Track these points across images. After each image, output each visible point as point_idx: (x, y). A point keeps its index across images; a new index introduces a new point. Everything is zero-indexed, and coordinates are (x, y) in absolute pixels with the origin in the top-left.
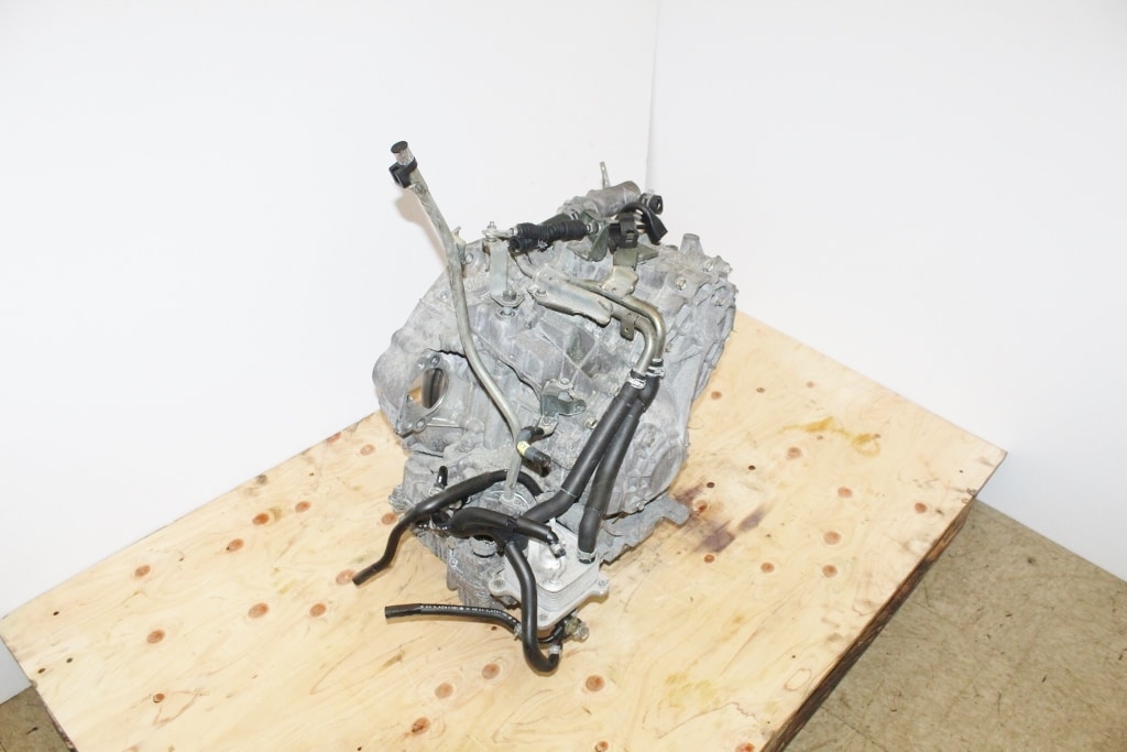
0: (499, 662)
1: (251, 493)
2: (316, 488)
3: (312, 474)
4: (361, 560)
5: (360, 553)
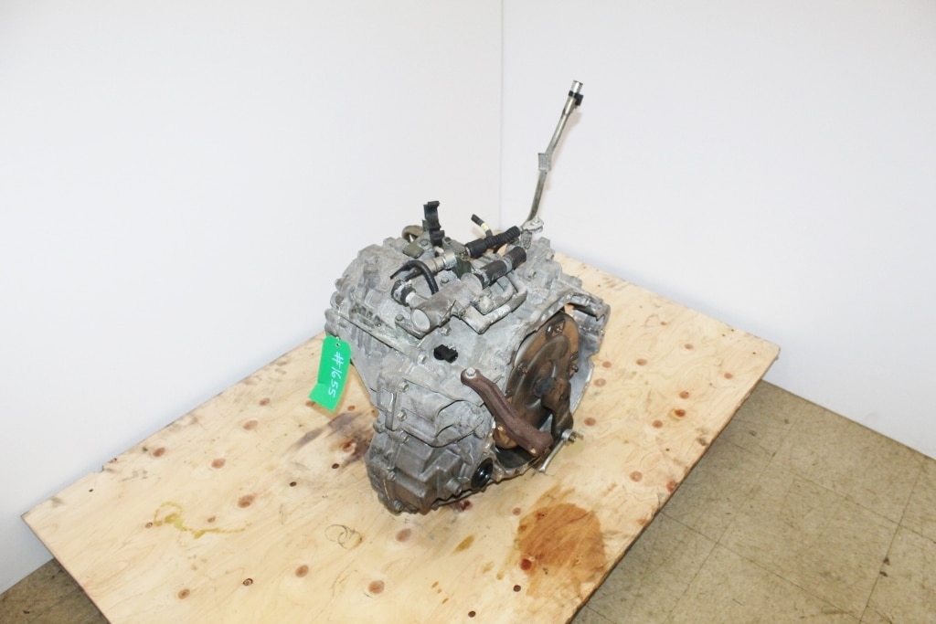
1: (702, 431)
2: (657, 439)
3: (668, 450)
4: (596, 394)
5: (598, 398)
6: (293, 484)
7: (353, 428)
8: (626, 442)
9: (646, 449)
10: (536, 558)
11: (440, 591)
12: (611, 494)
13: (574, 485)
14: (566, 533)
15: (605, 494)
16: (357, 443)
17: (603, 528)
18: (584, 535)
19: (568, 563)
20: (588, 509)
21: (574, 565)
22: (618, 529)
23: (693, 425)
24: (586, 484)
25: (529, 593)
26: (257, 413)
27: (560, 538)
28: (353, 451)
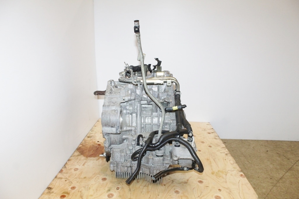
0: (176, 190)
1: (50, 193)
2: (72, 183)
3: (66, 181)
4: (109, 190)
5: (107, 189)
8: (85, 178)
9: (76, 178)
12: (84, 163)
13: (98, 161)
14: (92, 152)
19: (88, 148)
20: (89, 158)
22: (77, 157)
23: (55, 194)
24: (93, 163)
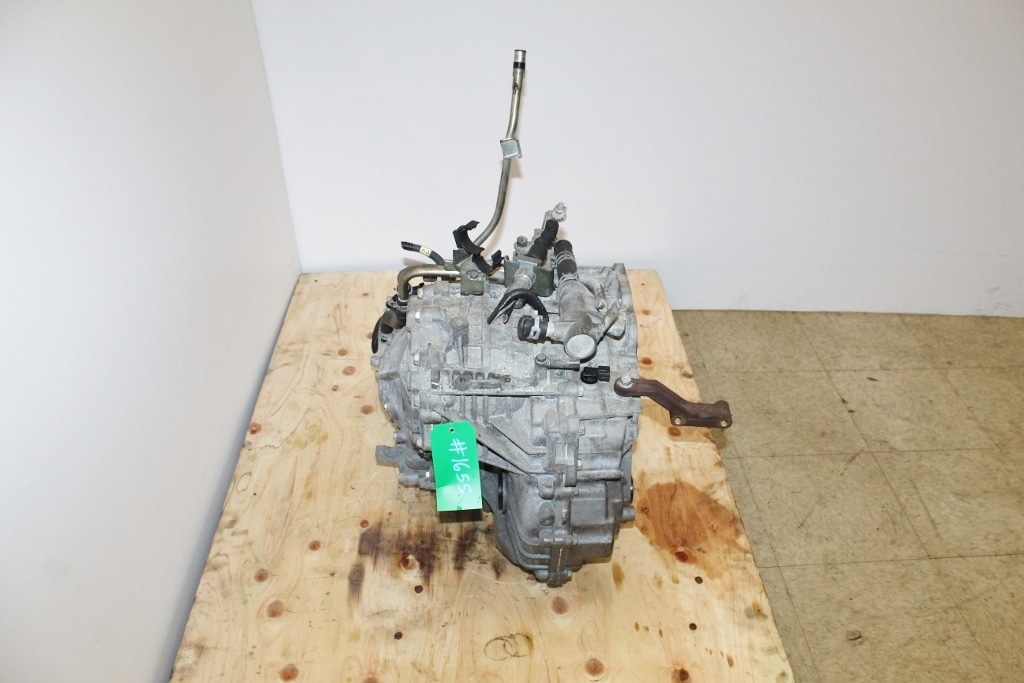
1: (678, 367)
6: (398, 636)
7: (389, 541)
10: (683, 546)
11: (647, 629)
12: (673, 457)
14: (680, 510)
15: (669, 460)
16: (413, 553)
17: (699, 487)
18: (693, 503)
19: (709, 532)
20: (672, 480)
21: (715, 531)
22: (709, 481)
23: (667, 366)
25: (712, 576)
26: (265, 593)
27: (680, 517)
28: (417, 564)
